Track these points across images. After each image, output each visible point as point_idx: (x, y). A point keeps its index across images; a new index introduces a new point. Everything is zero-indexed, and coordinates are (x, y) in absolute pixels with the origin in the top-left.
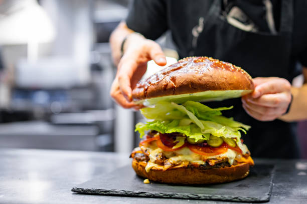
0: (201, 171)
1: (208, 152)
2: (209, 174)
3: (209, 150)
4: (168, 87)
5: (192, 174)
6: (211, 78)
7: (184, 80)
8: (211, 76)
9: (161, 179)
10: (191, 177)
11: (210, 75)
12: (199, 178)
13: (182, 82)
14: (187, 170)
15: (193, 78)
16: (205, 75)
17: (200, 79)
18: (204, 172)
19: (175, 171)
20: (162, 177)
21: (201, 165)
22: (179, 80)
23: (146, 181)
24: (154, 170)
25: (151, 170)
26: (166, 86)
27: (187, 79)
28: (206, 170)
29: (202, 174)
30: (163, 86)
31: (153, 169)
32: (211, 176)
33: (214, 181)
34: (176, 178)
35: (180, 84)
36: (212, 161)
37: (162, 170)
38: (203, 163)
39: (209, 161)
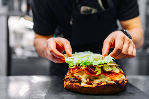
5: (108, 88)
14: (106, 86)
18: (114, 87)
19: (99, 87)
32: (117, 89)
34: (99, 91)
36: (119, 81)
37: (92, 87)
38: (115, 83)
39: (118, 82)
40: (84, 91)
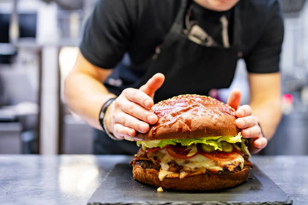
0: (219, 176)
1: (222, 158)
2: (225, 179)
3: (222, 155)
4: (183, 131)
5: (209, 180)
6: (224, 125)
7: (200, 125)
8: (224, 122)
9: (175, 186)
10: (208, 183)
11: (223, 120)
12: (215, 183)
13: (197, 126)
14: (204, 176)
15: (208, 124)
16: (219, 121)
17: (215, 125)
18: (221, 178)
19: (192, 178)
20: (177, 185)
21: (220, 171)
22: (195, 124)
23: (160, 189)
24: (169, 178)
25: (166, 178)
26: (181, 129)
27: (203, 124)
28: (223, 176)
29: (218, 180)
30: (177, 130)
31: (168, 176)
32: (226, 181)
33: (227, 185)
34: (193, 184)
35: (196, 129)
36: (230, 166)
37: (178, 178)
38: (221, 169)
39: (228, 167)
40: (165, 185)
